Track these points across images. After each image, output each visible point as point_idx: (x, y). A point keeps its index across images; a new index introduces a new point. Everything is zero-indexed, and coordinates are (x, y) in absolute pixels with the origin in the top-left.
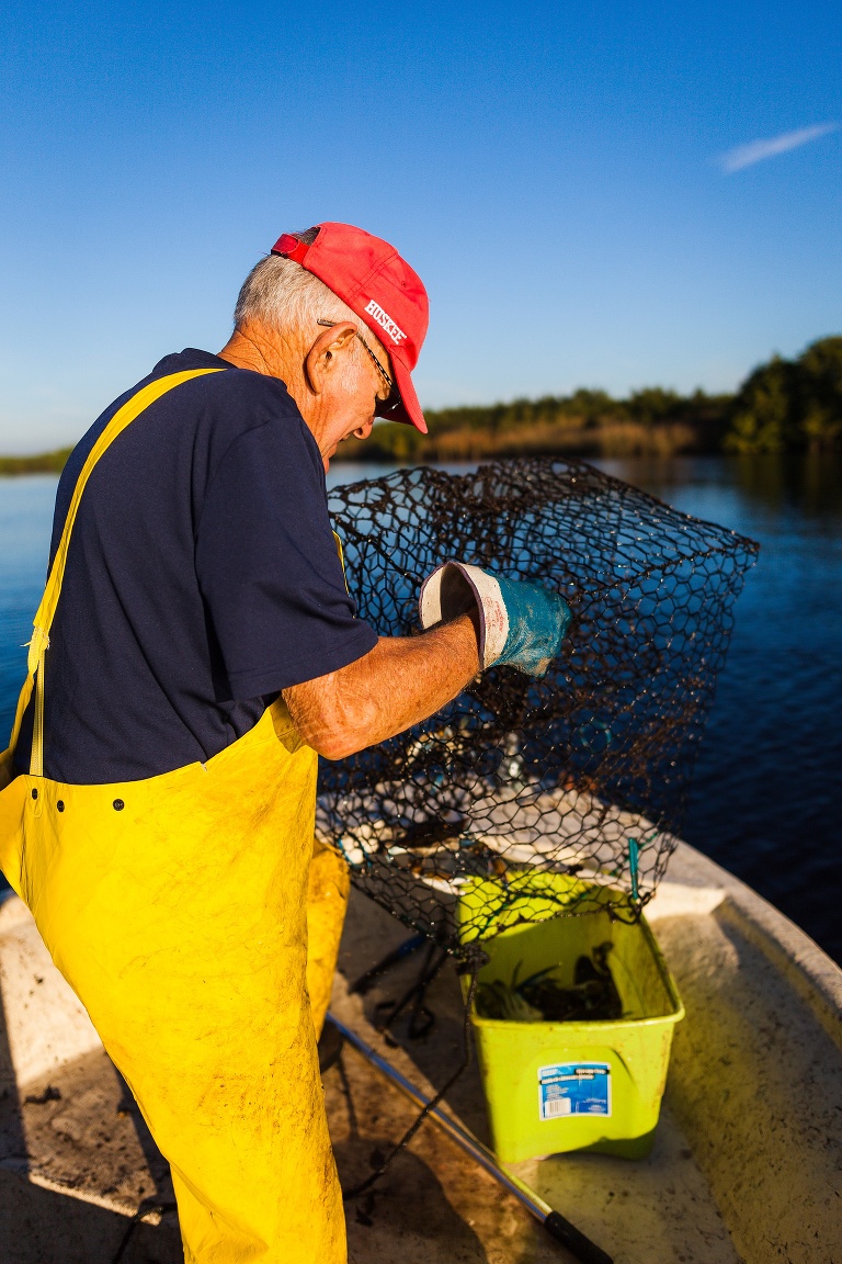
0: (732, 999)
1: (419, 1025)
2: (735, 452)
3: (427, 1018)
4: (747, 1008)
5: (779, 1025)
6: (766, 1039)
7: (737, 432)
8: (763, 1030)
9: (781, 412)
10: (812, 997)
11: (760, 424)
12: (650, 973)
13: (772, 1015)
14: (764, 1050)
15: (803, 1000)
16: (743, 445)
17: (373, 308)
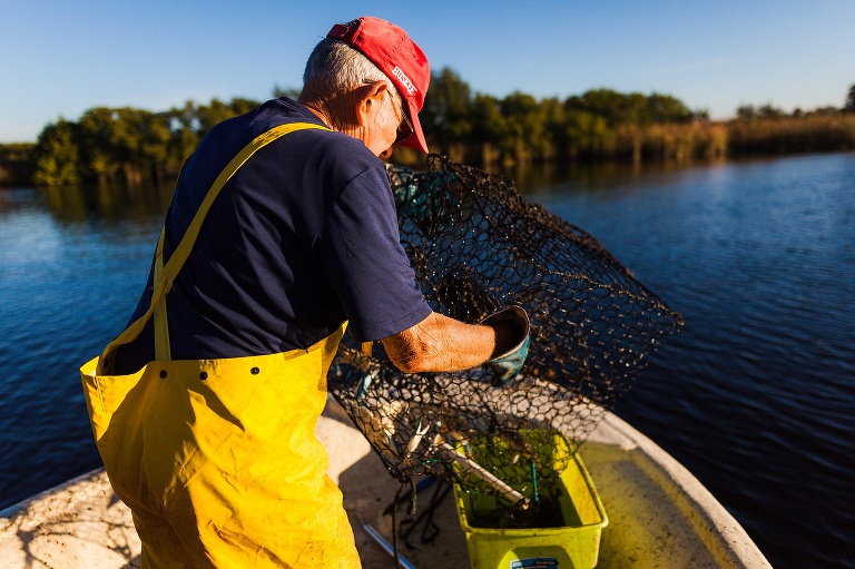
0: (638, 517)
1: (428, 536)
2: (45, 185)
3: (434, 530)
4: (648, 523)
5: (669, 534)
6: (660, 544)
7: (44, 171)
8: (659, 538)
9: (74, 156)
10: (693, 516)
11: (60, 165)
12: (584, 497)
13: (665, 528)
14: (659, 551)
15: (687, 518)
16: (50, 180)
17: (396, 72)
